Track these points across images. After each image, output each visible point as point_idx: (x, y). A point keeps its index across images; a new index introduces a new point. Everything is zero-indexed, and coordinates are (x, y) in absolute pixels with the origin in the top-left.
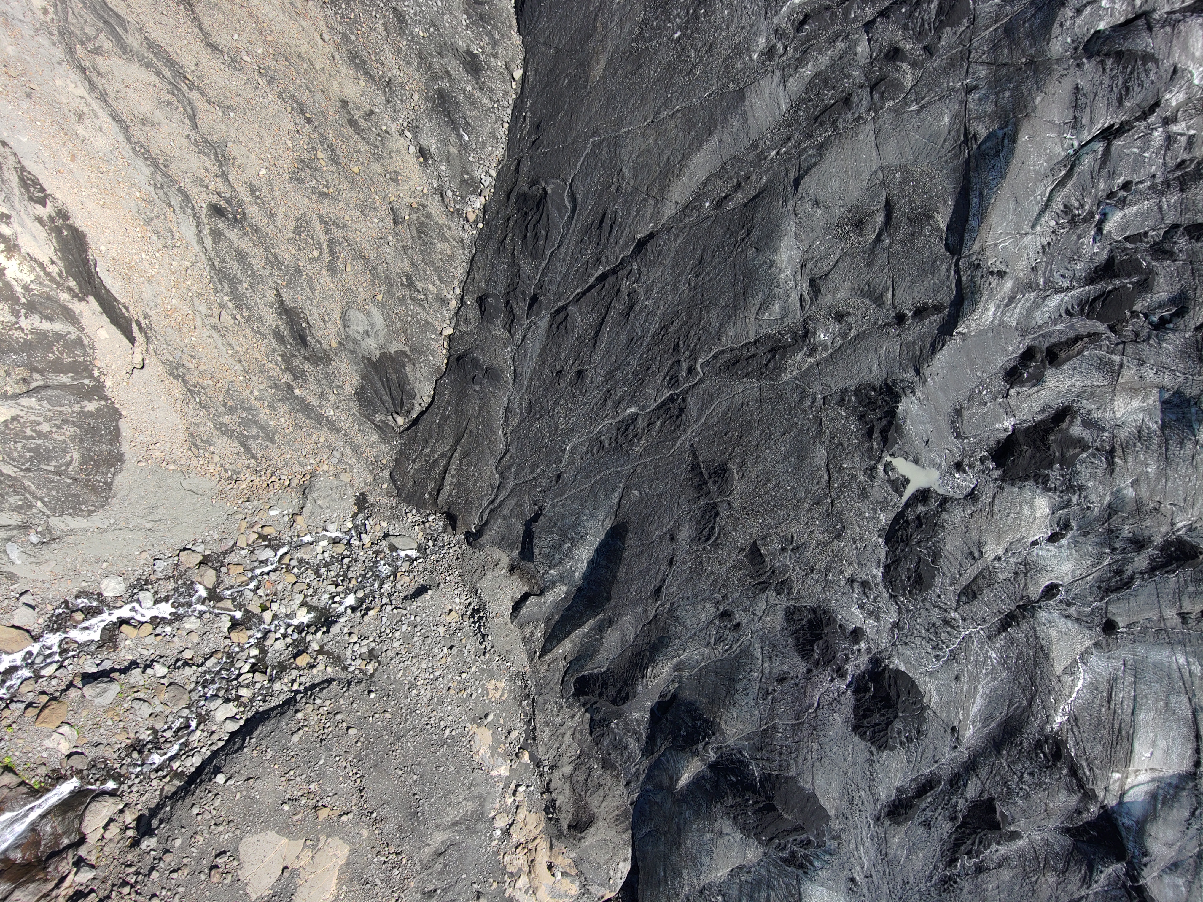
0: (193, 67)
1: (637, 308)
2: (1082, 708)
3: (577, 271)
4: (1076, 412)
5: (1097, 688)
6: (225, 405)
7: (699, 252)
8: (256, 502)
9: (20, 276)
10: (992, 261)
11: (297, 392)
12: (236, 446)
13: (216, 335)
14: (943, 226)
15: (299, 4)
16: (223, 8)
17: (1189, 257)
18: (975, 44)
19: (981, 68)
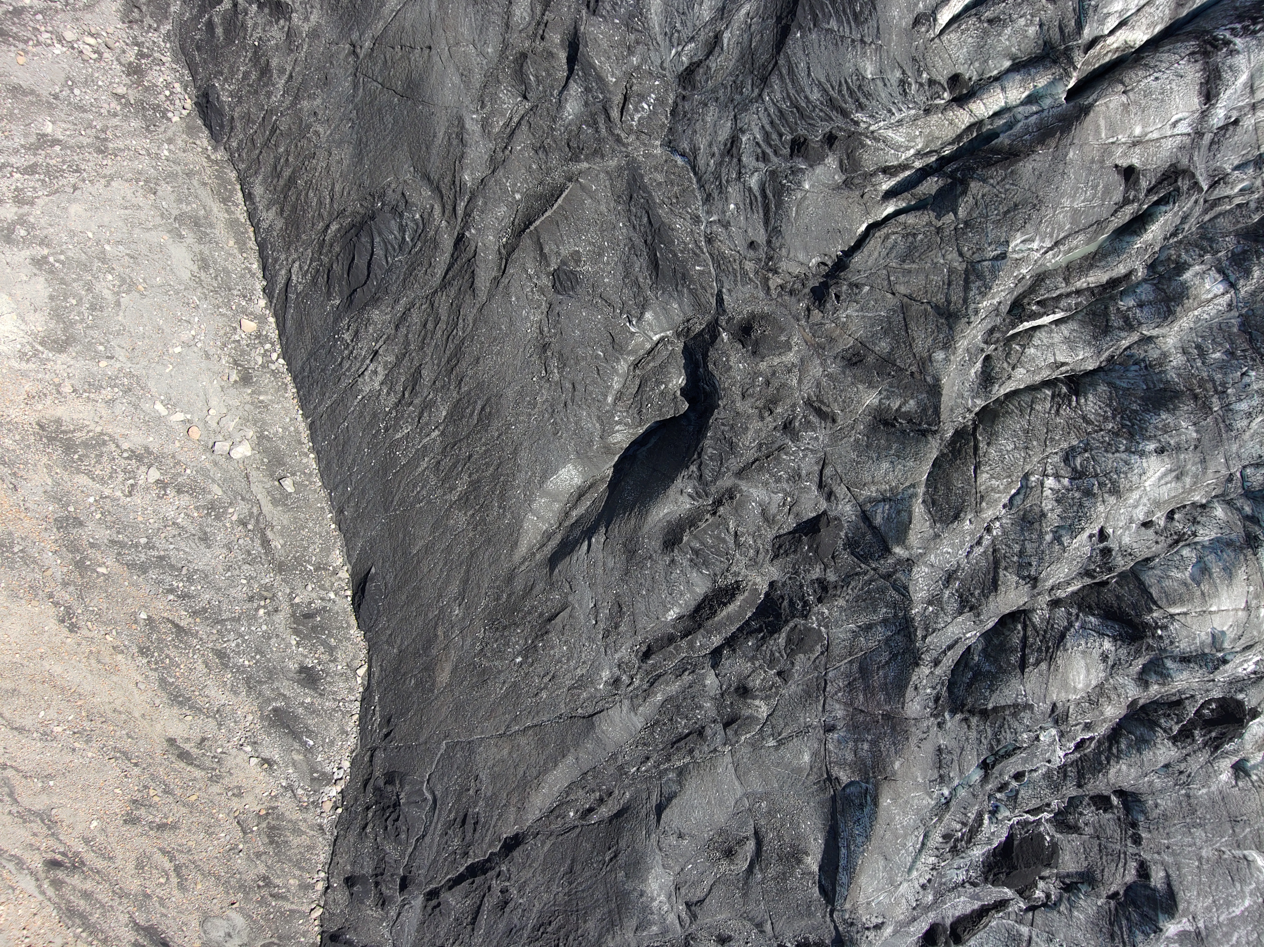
1: (512, 904)
3: (445, 860)
7: (568, 861)
10: (867, 918)
14: (815, 868)
15: (107, 660)
16: (23, 691)
17: (1096, 831)
18: (830, 674)
19: (837, 706)
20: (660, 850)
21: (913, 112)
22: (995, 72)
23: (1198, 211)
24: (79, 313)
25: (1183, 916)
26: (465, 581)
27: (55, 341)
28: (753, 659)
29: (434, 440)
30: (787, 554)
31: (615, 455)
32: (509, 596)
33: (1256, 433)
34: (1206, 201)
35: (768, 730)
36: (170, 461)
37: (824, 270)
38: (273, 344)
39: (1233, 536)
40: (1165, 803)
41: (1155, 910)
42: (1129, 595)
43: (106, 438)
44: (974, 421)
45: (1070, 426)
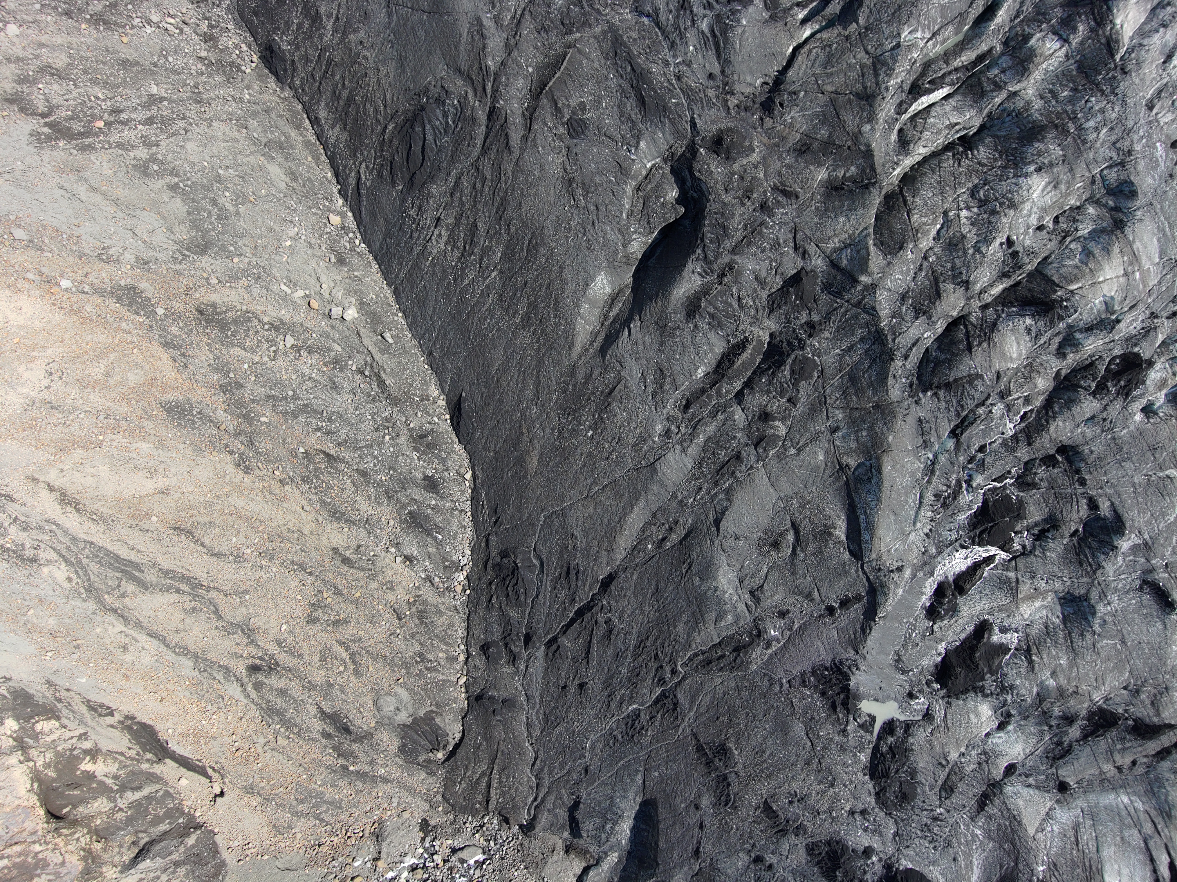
0: (206, 575)
1: (615, 631)
2: (1057, 855)
3: (557, 610)
4: (991, 624)
5: (1065, 836)
6: (297, 800)
7: (654, 583)
8: (340, 859)
9: (107, 770)
10: (890, 563)
11: (351, 768)
12: (313, 822)
13: (276, 754)
14: (843, 537)
15: (277, 491)
16: (217, 523)
17: (1050, 483)
18: (828, 391)
19: (838, 411)
20: (724, 552)
24: (211, 223)
25: (1131, 532)
26: (537, 385)
27: (197, 246)
28: (768, 392)
29: (495, 279)
30: (779, 307)
31: (631, 265)
32: (574, 386)
33: (1105, 141)
35: (788, 443)
36: (299, 329)
37: (766, 88)
38: (354, 233)
39: (1105, 224)
40: (1098, 448)
41: (1109, 535)
42: (1037, 287)
43: (250, 315)
44: (899, 186)
45: (970, 171)
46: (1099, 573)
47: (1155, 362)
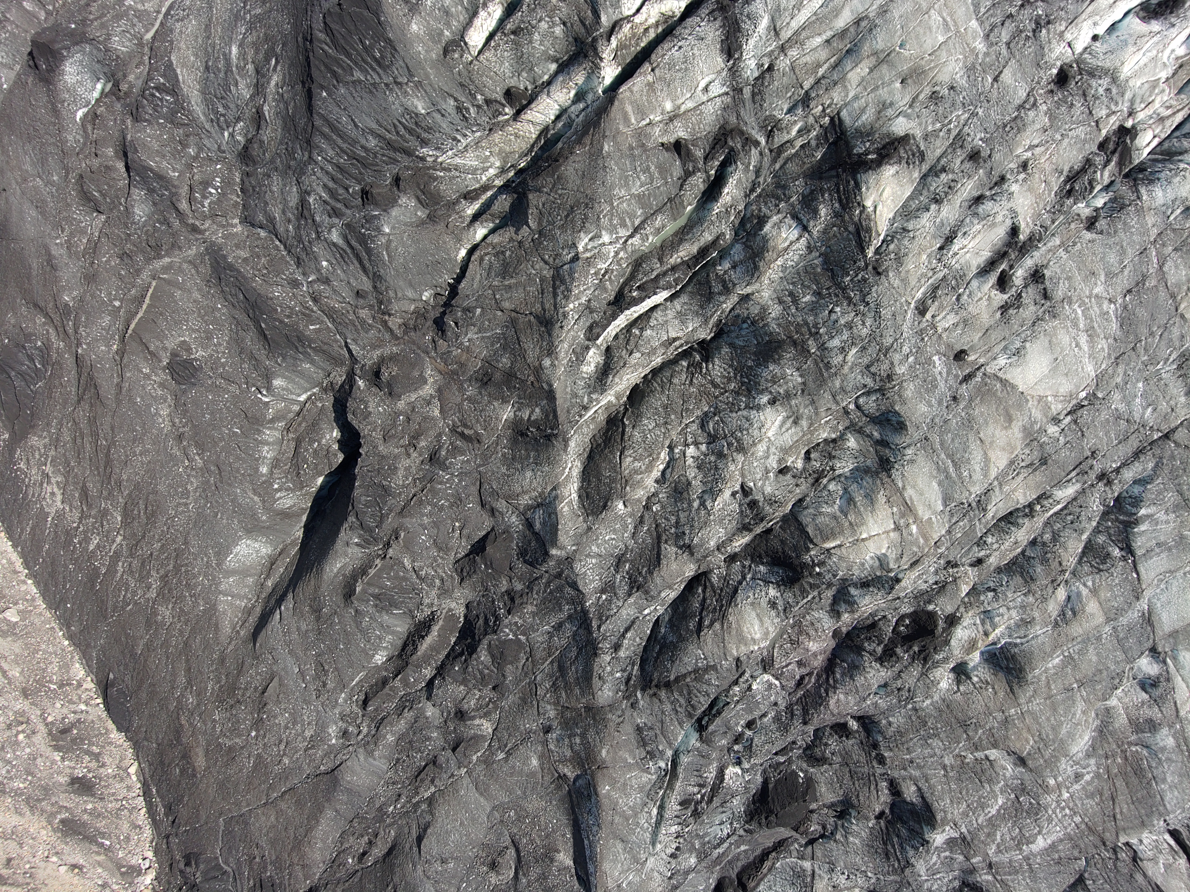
14: (569, 862)
17: (843, 758)
18: (538, 678)
19: (549, 707)
20: (428, 878)
21: (478, 134)
22: (546, 77)
23: (767, 160)
25: (943, 824)
26: (189, 671)
28: (464, 681)
29: (121, 545)
30: (469, 575)
32: (225, 677)
33: (854, 365)
34: (771, 151)
35: (495, 744)
37: (442, 300)
39: (868, 463)
40: (897, 720)
41: (919, 823)
42: (790, 538)
44: (625, 405)
45: (703, 393)
46: (907, 871)
47: (960, 618)
